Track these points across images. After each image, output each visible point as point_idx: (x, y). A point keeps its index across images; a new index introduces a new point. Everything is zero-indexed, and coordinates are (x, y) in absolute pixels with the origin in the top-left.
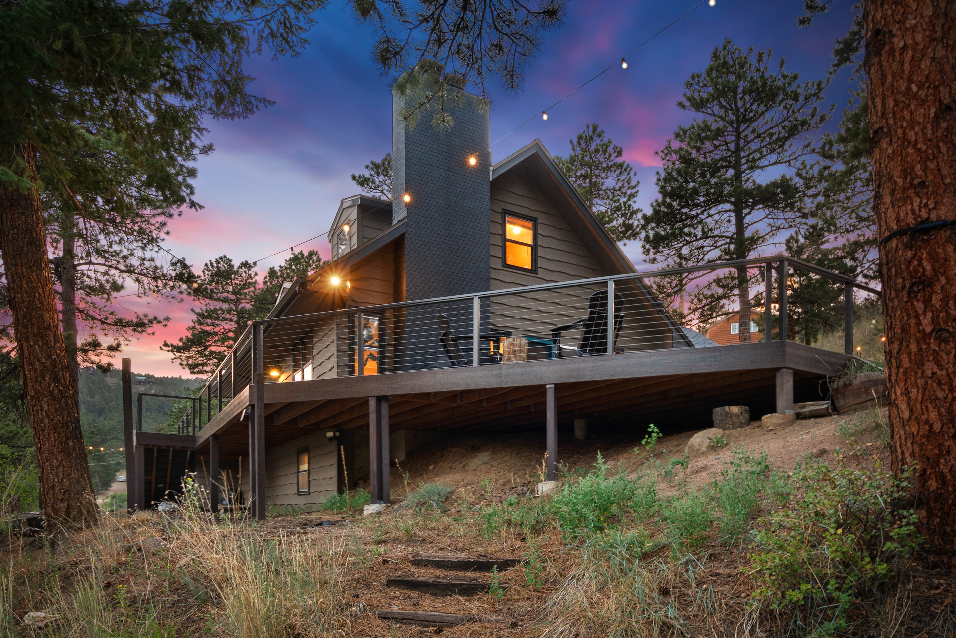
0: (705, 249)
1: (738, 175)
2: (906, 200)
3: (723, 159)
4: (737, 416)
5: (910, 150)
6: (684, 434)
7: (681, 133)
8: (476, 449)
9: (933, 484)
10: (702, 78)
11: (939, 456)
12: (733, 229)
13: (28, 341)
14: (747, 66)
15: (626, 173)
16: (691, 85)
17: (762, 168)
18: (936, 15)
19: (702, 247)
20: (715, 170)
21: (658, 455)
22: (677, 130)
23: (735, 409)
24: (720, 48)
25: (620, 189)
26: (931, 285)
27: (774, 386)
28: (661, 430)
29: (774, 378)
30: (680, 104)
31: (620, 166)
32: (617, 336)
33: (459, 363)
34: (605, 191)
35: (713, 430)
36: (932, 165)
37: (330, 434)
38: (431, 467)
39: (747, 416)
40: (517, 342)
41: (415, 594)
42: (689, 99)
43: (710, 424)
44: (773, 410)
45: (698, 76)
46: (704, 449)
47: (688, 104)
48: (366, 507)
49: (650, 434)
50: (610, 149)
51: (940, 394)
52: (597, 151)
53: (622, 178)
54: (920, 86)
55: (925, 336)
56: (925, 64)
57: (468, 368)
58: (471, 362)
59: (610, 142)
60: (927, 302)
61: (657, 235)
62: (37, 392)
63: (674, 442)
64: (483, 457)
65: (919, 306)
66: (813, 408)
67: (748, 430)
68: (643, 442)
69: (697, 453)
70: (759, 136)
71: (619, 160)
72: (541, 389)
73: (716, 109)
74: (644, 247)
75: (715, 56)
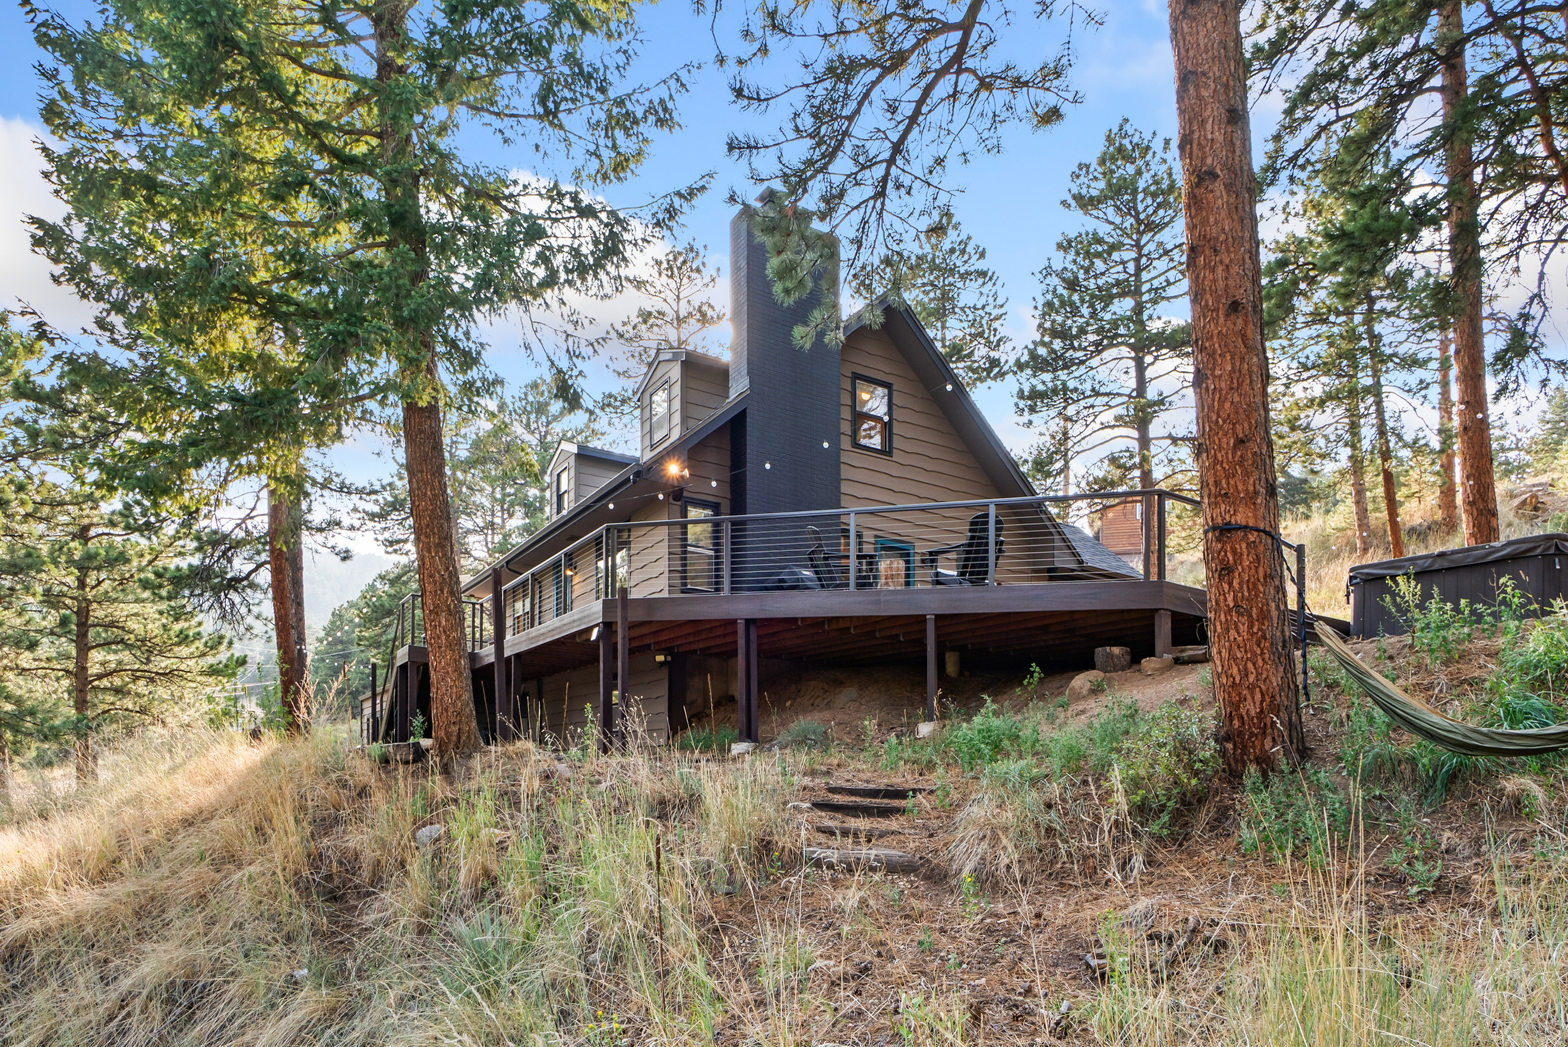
0: (1096, 409)
1: (1139, 309)
2: (1216, 504)
3: (1118, 283)
4: (1118, 658)
5: (1219, 467)
6: (1065, 676)
7: (1065, 243)
8: (839, 683)
9: (1236, 723)
10: (1091, 169)
11: (1239, 702)
12: (1132, 383)
13: (429, 552)
14: (1151, 153)
15: (990, 284)
16: (1078, 176)
17: (1168, 299)
18: (1233, 370)
19: (1092, 406)
20: (1108, 299)
21: (1042, 697)
22: (1060, 239)
23: (1116, 650)
24: (1115, 130)
25: (983, 307)
26: (1232, 571)
27: (1153, 625)
28: (1043, 670)
29: (1153, 618)
30: (1064, 203)
31: (983, 274)
32: (997, 558)
33: (828, 586)
34: (962, 309)
35: (1095, 672)
36: (1232, 482)
37: (660, 658)
38: (788, 704)
39: (1128, 658)
40: (895, 565)
41: (839, 816)
42: (1074, 197)
43: (1090, 665)
44: (1152, 654)
45: (1088, 167)
46: (1085, 692)
47: (1073, 203)
48: (733, 746)
49: (1032, 674)
50: (970, 249)
51: (1239, 655)
52: (952, 251)
53: (985, 290)
54: (1224, 422)
55: (1230, 610)
56: (1227, 405)
57: (845, 590)
58: (848, 585)
59: (969, 238)
60: (1230, 584)
61: (1033, 389)
62: (436, 606)
63: (1056, 684)
64: (850, 692)
65: (1226, 586)
66: (1192, 653)
67: (1128, 673)
68: (1025, 682)
69: (1078, 697)
70: (1166, 253)
71: (981, 265)
72: (921, 619)
73: (1111, 212)
74: (1016, 405)
75: (1109, 138)
